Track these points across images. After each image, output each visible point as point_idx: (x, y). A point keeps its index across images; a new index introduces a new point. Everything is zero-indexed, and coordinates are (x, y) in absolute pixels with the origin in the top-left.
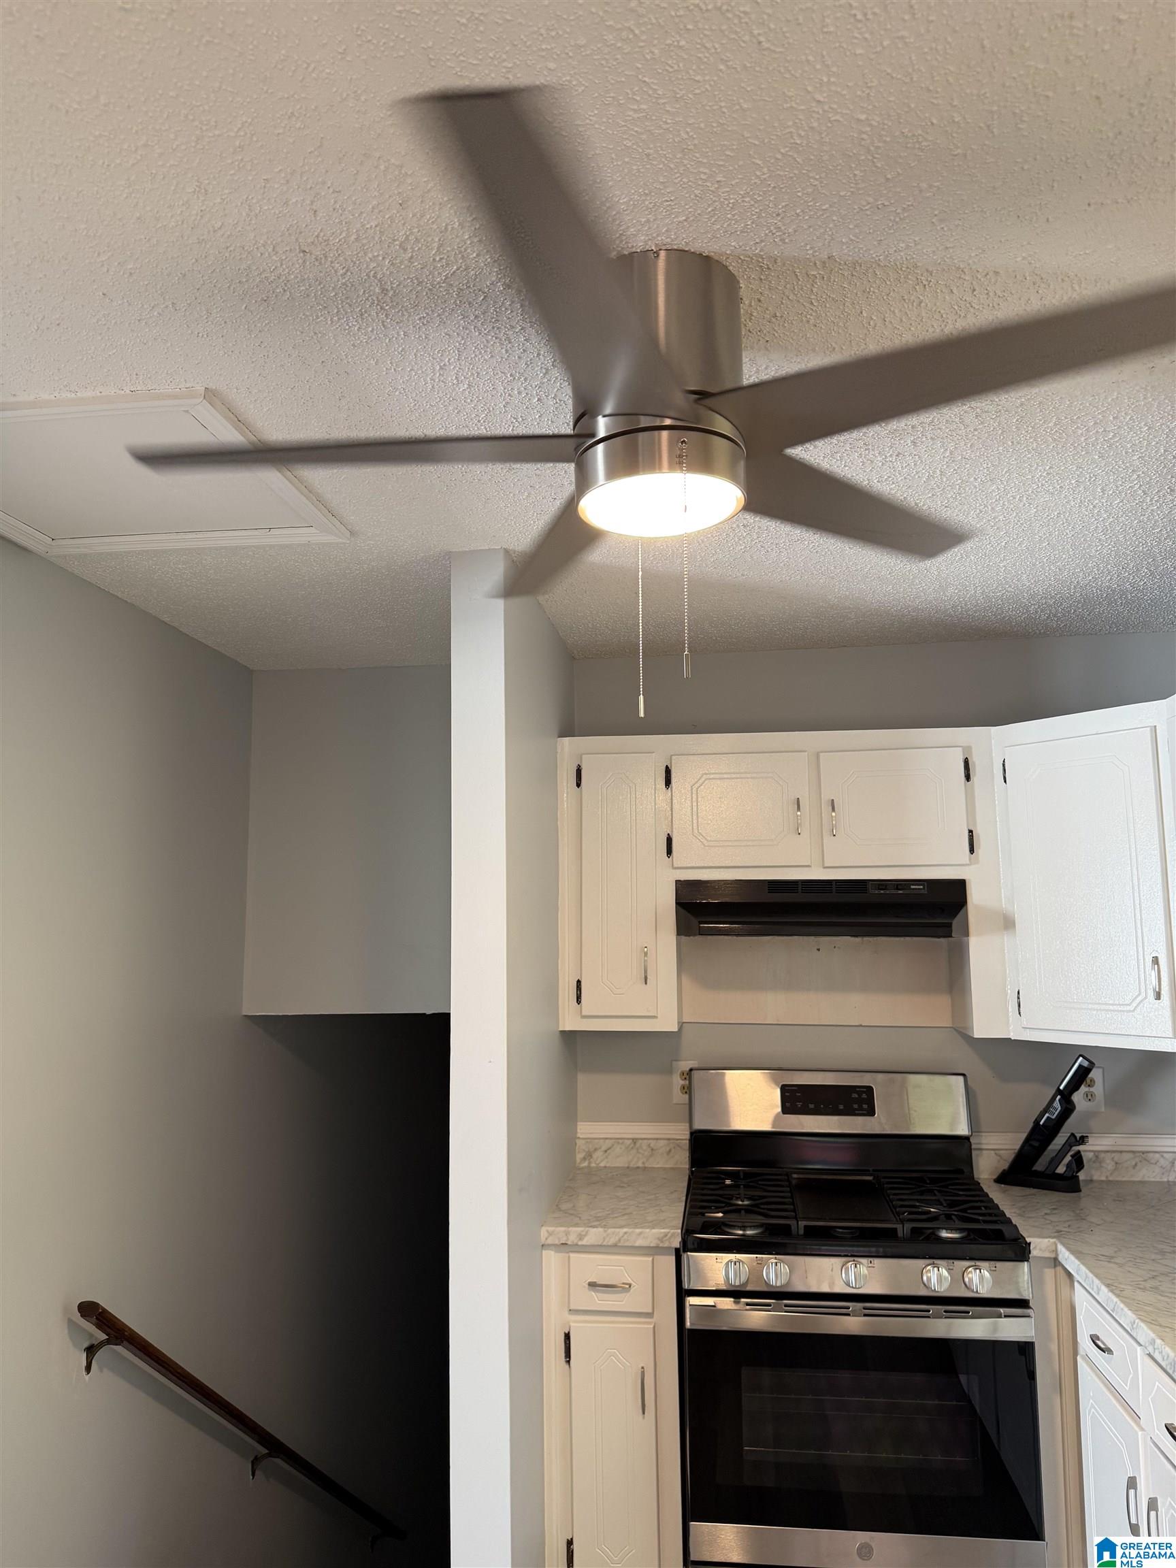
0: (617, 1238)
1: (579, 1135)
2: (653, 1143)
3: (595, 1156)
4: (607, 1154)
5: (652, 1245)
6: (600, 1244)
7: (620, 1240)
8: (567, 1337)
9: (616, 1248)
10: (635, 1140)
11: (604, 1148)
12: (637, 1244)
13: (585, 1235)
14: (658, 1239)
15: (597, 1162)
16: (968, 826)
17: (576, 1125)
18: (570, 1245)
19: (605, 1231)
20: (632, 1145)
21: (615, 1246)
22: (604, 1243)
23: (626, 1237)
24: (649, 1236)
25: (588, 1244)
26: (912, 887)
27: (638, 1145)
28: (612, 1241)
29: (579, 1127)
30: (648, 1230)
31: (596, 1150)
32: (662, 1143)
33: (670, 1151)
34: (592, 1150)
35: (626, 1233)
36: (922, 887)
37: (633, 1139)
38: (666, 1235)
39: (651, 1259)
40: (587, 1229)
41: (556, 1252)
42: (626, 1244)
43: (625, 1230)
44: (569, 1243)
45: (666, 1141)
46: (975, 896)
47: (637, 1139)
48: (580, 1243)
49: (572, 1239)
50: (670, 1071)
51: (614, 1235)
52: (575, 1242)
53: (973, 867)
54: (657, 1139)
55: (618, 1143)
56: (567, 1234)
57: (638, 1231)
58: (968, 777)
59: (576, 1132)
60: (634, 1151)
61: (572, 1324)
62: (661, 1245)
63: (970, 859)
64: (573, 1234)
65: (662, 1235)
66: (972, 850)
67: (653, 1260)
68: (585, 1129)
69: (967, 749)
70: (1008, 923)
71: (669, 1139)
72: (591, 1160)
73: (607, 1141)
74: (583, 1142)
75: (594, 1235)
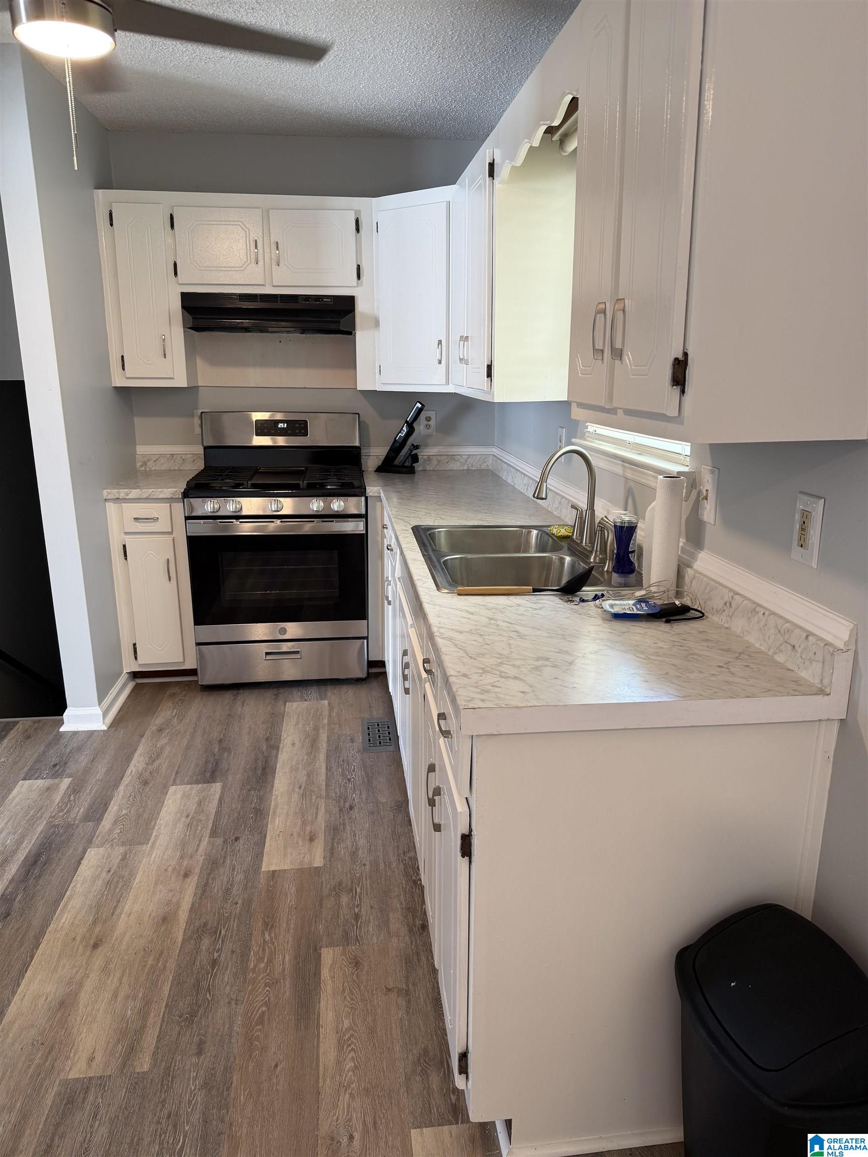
0: (148, 494)
1: (138, 453)
2: (184, 457)
3: (148, 464)
4: (155, 463)
5: (168, 497)
6: (138, 497)
7: (150, 495)
8: (124, 546)
9: (148, 500)
10: (172, 455)
11: (154, 459)
12: (160, 497)
13: (129, 493)
14: (172, 494)
15: (150, 467)
16: (357, 262)
17: (136, 447)
18: (121, 499)
19: (141, 491)
20: (171, 458)
21: (147, 498)
22: (141, 497)
23: (153, 493)
24: (167, 492)
25: (132, 497)
26: (324, 300)
27: (174, 457)
28: (145, 496)
29: (137, 449)
30: (166, 490)
31: (148, 460)
32: (189, 456)
33: (194, 460)
34: (146, 461)
35: (153, 491)
36: (330, 300)
37: (171, 454)
38: (176, 492)
39: (169, 504)
40: (130, 490)
41: (114, 503)
42: (154, 497)
43: (153, 490)
44: (120, 497)
45: (192, 455)
46: (361, 307)
47: (174, 454)
48: (127, 497)
49: (122, 495)
50: (193, 416)
51: (146, 492)
52: (124, 497)
53: (359, 288)
54: (186, 454)
55: (162, 456)
56: (119, 493)
57: (160, 490)
58: (358, 230)
59: (136, 451)
60: (172, 461)
61: (126, 540)
62: (174, 497)
63: (357, 283)
64: (122, 493)
65: (174, 492)
66: (359, 277)
67: (170, 505)
68: (141, 450)
69: (357, 212)
70: (377, 323)
71: (193, 454)
72: (146, 466)
73: (155, 455)
74: (141, 456)
75: (134, 493)
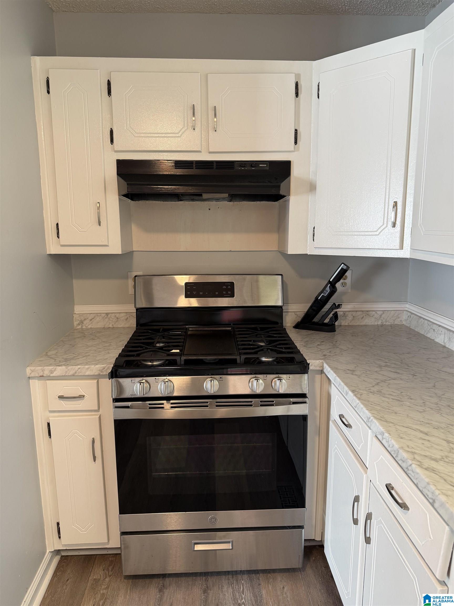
0: (74, 371)
3: (85, 322)
4: (91, 322)
11: (90, 318)
13: (54, 371)
14: (100, 370)
15: (87, 325)
16: (295, 126)
17: (74, 307)
18: (45, 376)
19: (67, 368)
20: (106, 317)
21: (73, 375)
22: (66, 375)
23: (79, 370)
24: (95, 369)
25: (56, 375)
26: (260, 165)
27: (109, 316)
28: (71, 373)
30: (93, 366)
32: (123, 315)
33: (127, 318)
34: (83, 319)
36: (266, 165)
37: (106, 313)
38: (104, 368)
39: (96, 381)
40: (55, 367)
41: (38, 380)
42: (80, 374)
48: (51, 375)
50: (127, 278)
52: (48, 375)
53: (296, 153)
54: (120, 313)
55: (98, 315)
56: (43, 371)
57: (87, 367)
58: (297, 95)
59: (74, 310)
61: (50, 419)
63: (294, 148)
64: (47, 371)
66: (296, 143)
68: (79, 309)
73: (91, 315)
74: (78, 316)
75: (60, 370)
